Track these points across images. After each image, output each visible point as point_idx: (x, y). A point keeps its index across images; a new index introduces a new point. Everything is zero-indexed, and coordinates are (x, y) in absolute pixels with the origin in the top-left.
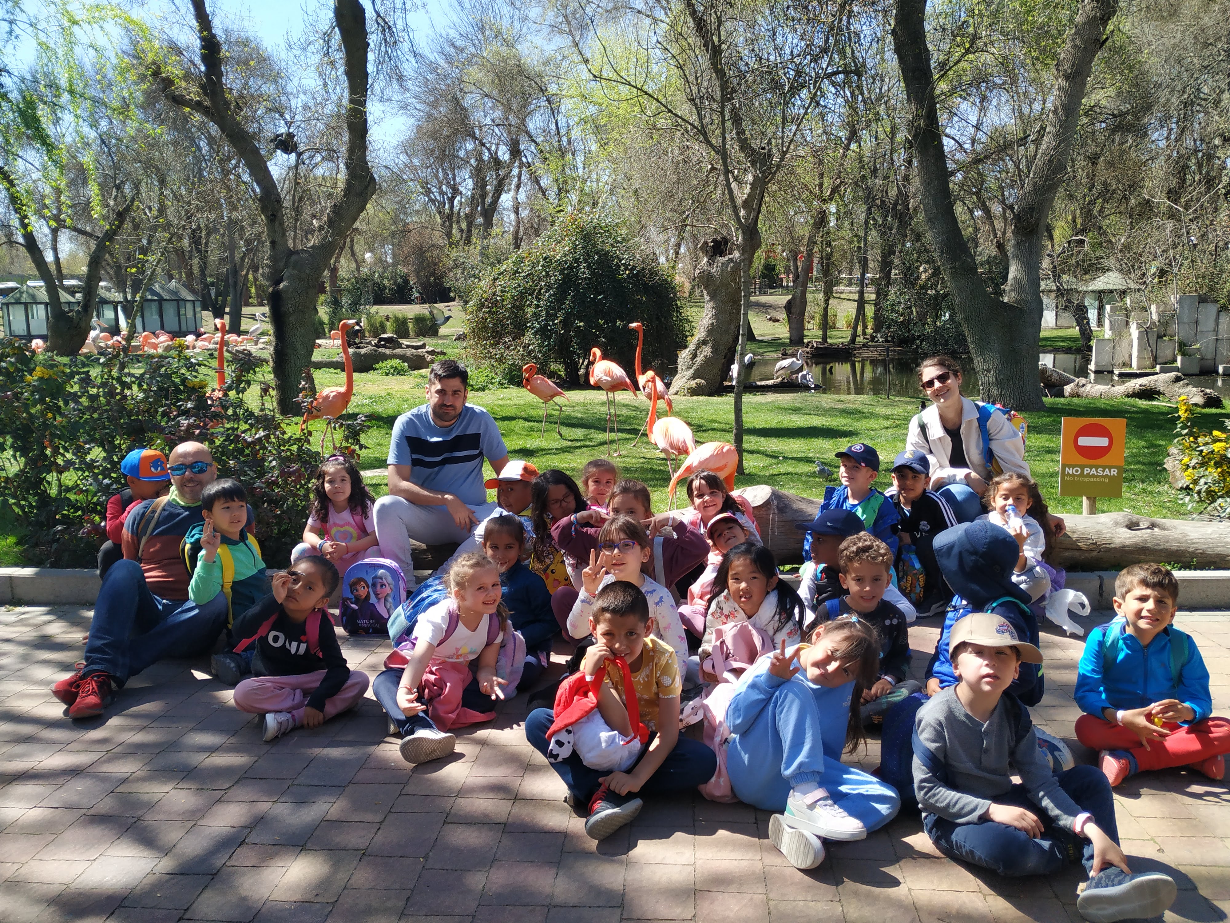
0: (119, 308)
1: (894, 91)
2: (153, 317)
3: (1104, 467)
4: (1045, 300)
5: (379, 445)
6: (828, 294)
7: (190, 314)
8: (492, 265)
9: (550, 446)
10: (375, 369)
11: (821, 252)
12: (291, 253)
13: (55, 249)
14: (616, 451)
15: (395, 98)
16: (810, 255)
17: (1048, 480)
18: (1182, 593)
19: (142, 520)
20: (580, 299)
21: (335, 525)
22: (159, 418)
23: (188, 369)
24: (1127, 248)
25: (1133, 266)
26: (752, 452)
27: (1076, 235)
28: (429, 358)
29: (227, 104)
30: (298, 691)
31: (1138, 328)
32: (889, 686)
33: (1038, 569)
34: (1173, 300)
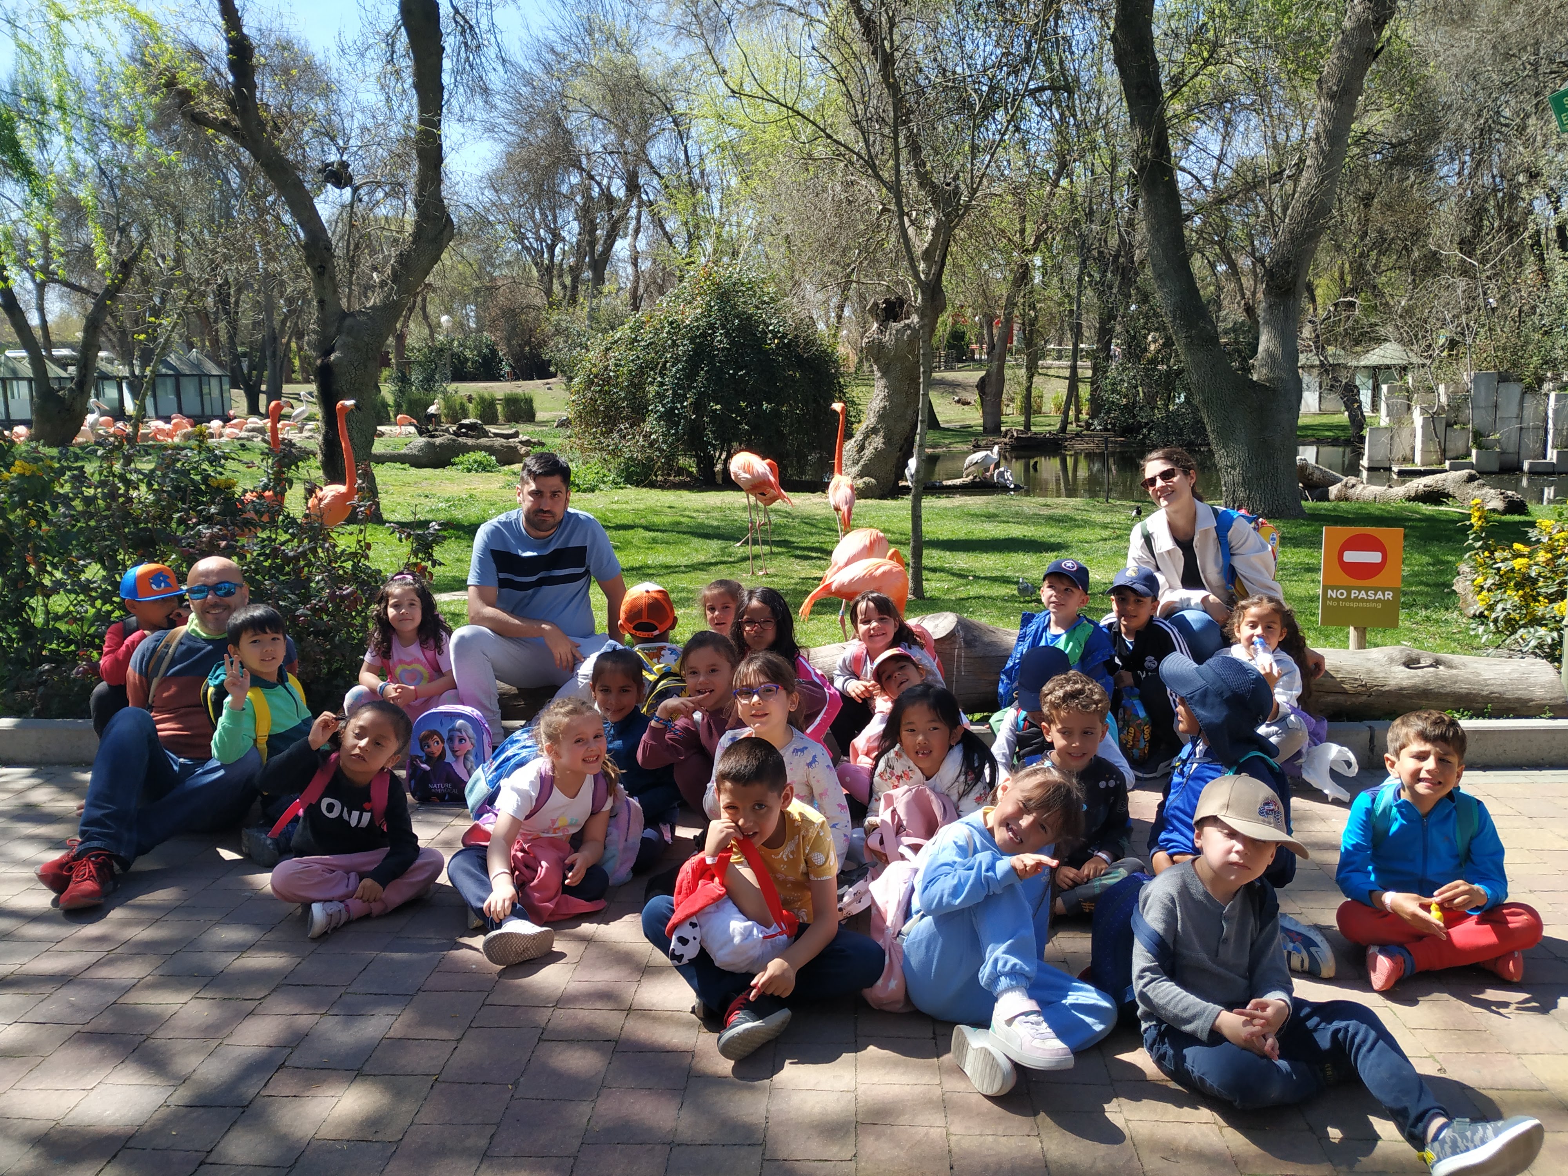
0: (124, 385)
1: (1115, 112)
2: (168, 398)
3: (1376, 590)
4: (1306, 378)
5: (458, 560)
6: (1032, 370)
7: (216, 392)
8: (604, 331)
9: (678, 563)
10: (453, 464)
11: (1023, 316)
12: (344, 315)
13: (41, 309)
14: (761, 569)
15: (478, 117)
16: (1009, 321)
17: (1307, 605)
18: (1472, 750)
19: (152, 659)
20: (716, 375)
21: (401, 662)
22: (174, 525)
23: (211, 463)
24: (1408, 312)
25: (1416, 336)
26: (934, 570)
27: (1345, 296)
28: (523, 450)
29: (262, 124)
30: (353, 875)
31: (1422, 414)
32: (1104, 866)
33: (1292, 717)
34: (1466, 378)
